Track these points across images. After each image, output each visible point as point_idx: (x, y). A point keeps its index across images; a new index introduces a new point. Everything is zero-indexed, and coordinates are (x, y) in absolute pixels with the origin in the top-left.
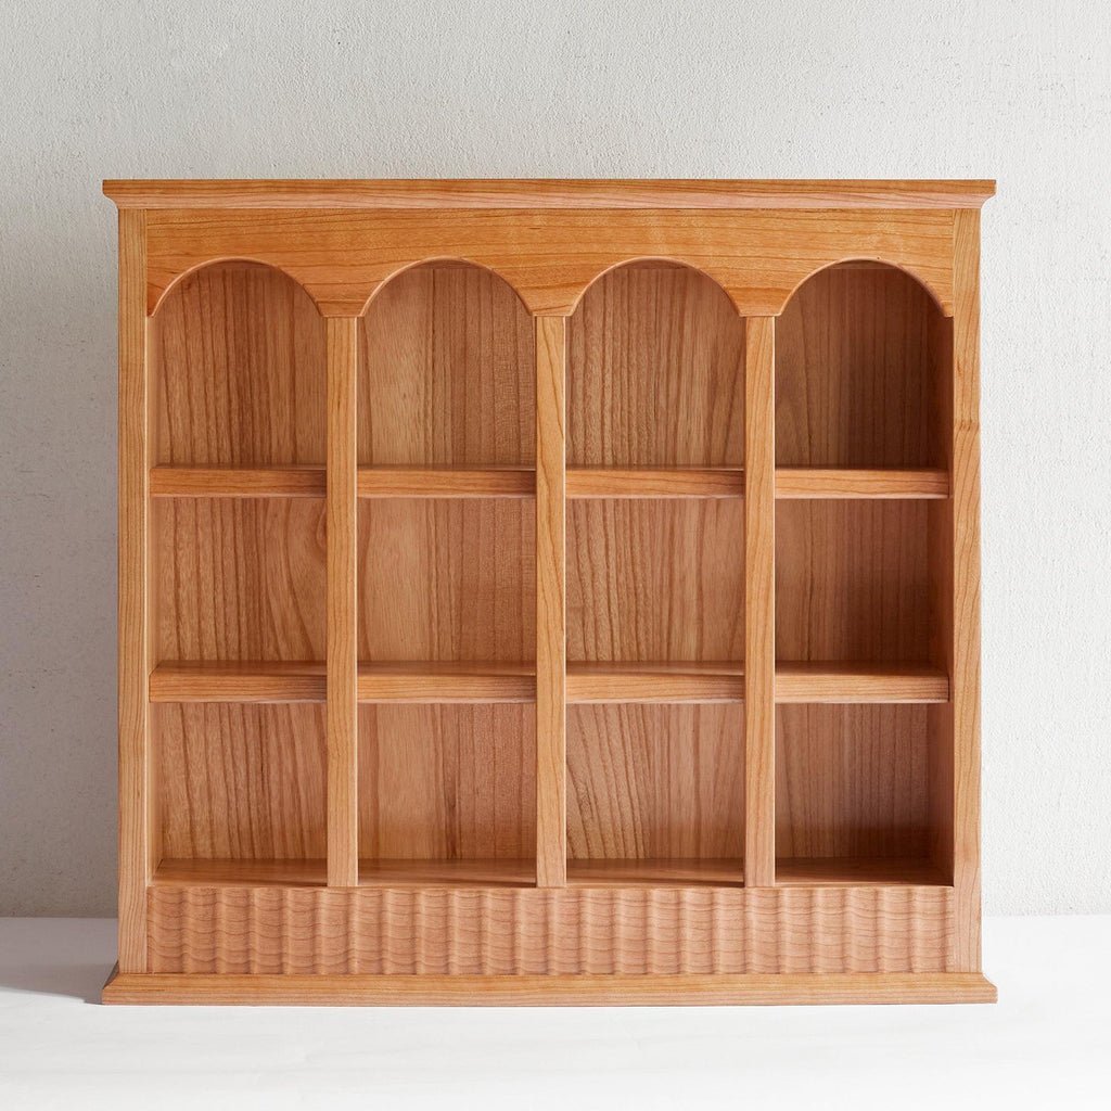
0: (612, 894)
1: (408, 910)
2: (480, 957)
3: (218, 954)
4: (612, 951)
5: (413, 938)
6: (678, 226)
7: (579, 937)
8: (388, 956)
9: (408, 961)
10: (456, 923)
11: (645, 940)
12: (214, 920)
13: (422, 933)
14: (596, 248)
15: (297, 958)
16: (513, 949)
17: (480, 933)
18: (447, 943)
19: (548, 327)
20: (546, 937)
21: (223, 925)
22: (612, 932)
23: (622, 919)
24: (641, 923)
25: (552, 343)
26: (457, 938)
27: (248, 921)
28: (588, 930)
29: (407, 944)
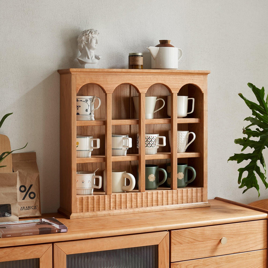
0: (152, 192)
1: (120, 198)
2: (132, 205)
3: (89, 208)
4: (152, 202)
5: (121, 203)
6: (163, 78)
7: (147, 200)
8: (117, 206)
9: (120, 207)
10: (128, 199)
11: (158, 200)
12: (88, 202)
13: (122, 202)
14: (150, 81)
15: (102, 208)
16: (137, 203)
17: (132, 201)
18: (126, 203)
19: (143, 95)
20: (142, 201)
21: (89, 203)
22: (152, 199)
23: (154, 197)
24: (157, 197)
25: (143, 98)
26: (128, 202)
27: (94, 202)
28: (149, 199)
29: (120, 204)
